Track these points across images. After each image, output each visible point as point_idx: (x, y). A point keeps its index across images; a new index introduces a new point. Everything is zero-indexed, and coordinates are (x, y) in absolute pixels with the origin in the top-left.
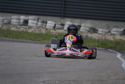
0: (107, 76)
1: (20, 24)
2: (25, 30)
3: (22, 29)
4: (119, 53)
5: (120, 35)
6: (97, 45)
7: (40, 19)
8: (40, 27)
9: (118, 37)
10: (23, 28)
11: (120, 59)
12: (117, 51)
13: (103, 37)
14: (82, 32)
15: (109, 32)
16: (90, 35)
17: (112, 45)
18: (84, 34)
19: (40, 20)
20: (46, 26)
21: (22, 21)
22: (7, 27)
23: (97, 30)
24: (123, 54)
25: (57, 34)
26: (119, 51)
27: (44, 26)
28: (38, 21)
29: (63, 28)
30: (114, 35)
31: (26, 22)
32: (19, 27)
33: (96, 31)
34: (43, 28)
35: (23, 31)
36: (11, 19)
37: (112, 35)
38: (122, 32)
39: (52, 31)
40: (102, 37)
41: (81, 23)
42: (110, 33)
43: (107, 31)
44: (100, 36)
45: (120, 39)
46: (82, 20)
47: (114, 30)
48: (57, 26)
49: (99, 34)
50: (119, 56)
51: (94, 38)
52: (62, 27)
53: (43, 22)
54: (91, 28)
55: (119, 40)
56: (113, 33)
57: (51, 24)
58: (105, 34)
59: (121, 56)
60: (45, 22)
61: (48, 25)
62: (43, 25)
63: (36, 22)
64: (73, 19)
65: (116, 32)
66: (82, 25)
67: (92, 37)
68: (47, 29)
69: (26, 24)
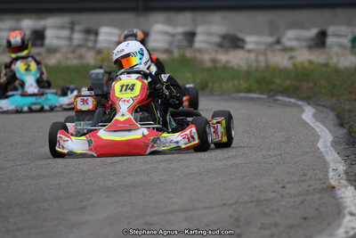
4: (309, 104)
5: (310, 48)
6: (244, 85)
7: (79, 23)
8: (79, 46)
9: (304, 56)
11: (312, 125)
12: (302, 99)
13: (262, 58)
14: (200, 51)
15: (278, 42)
16: (223, 57)
17: (288, 83)
18: (207, 57)
19: (77, 28)
20: (95, 42)
23: (243, 41)
24: (321, 108)
26: (308, 99)
27: (90, 44)
28: (72, 29)
30: (292, 49)
31: (39, 36)
33: (241, 44)
34: (89, 49)
37: (286, 50)
38: (312, 39)
40: (257, 61)
41: (195, 24)
42: (279, 47)
43: (270, 40)
44: (252, 56)
45: (310, 62)
46: (199, 16)
47: (290, 37)
49: (250, 51)
50: (308, 114)
51: (236, 67)
53: (88, 32)
54: (224, 37)
55: (306, 64)
56: (288, 43)
57: (111, 34)
58: (265, 50)
59: (314, 116)
60: (92, 32)
61: (101, 37)
62: (87, 40)
63: (66, 33)
64: (172, 15)
65: (298, 39)
66: (199, 30)
67: (227, 62)
68: (99, 52)
69: (39, 42)
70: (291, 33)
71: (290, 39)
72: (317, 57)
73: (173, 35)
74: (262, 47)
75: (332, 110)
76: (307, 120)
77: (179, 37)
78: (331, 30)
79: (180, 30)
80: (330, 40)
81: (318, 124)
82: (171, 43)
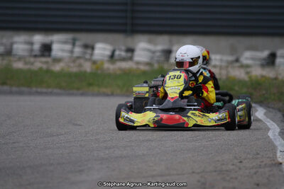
0: (236, 161)
1: (34, 53)
2: (45, 67)
3: (39, 64)
4: (261, 106)
5: (263, 66)
8: (78, 58)
9: (257, 72)
10: (42, 62)
11: (264, 121)
13: (224, 72)
15: (237, 60)
17: (244, 90)
19: (78, 43)
20: (92, 55)
21: (37, 47)
22: (5, 62)
24: (271, 110)
25: (118, 72)
26: (261, 103)
27: (88, 56)
28: (74, 44)
29: (131, 59)
30: (248, 66)
31: (47, 49)
32: (32, 60)
34: (86, 60)
35: (41, 69)
36: (12, 44)
37: (242, 66)
38: (264, 59)
39: (107, 65)
40: (220, 74)
41: (171, 43)
42: (237, 64)
43: (231, 58)
45: (262, 76)
46: (175, 38)
47: (247, 57)
48: (117, 53)
49: (214, 66)
50: (260, 113)
52: (129, 55)
53: (86, 46)
55: (259, 78)
56: (244, 61)
57: (104, 49)
58: (227, 67)
59: (265, 114)
60: (89, 47)
61: (97, 52)
62: (85, 53)
63: (68, 47)
64: (153, 37)
65: (253, 59)
66: (174, 48)
68: (94, 62)
69: (47, 54)
70: (248, 54)
71: (247, 58)
72: (269, 73)
73: (154, 52)
74: (224, 64)
75: (280, 111)
76: (259, 117)
77: (158, 54)
78: (279, 53)
79: (159, 48)
80: (278, 60)
81: (268, 120)
82: (152, 58)
